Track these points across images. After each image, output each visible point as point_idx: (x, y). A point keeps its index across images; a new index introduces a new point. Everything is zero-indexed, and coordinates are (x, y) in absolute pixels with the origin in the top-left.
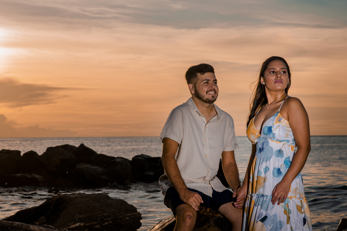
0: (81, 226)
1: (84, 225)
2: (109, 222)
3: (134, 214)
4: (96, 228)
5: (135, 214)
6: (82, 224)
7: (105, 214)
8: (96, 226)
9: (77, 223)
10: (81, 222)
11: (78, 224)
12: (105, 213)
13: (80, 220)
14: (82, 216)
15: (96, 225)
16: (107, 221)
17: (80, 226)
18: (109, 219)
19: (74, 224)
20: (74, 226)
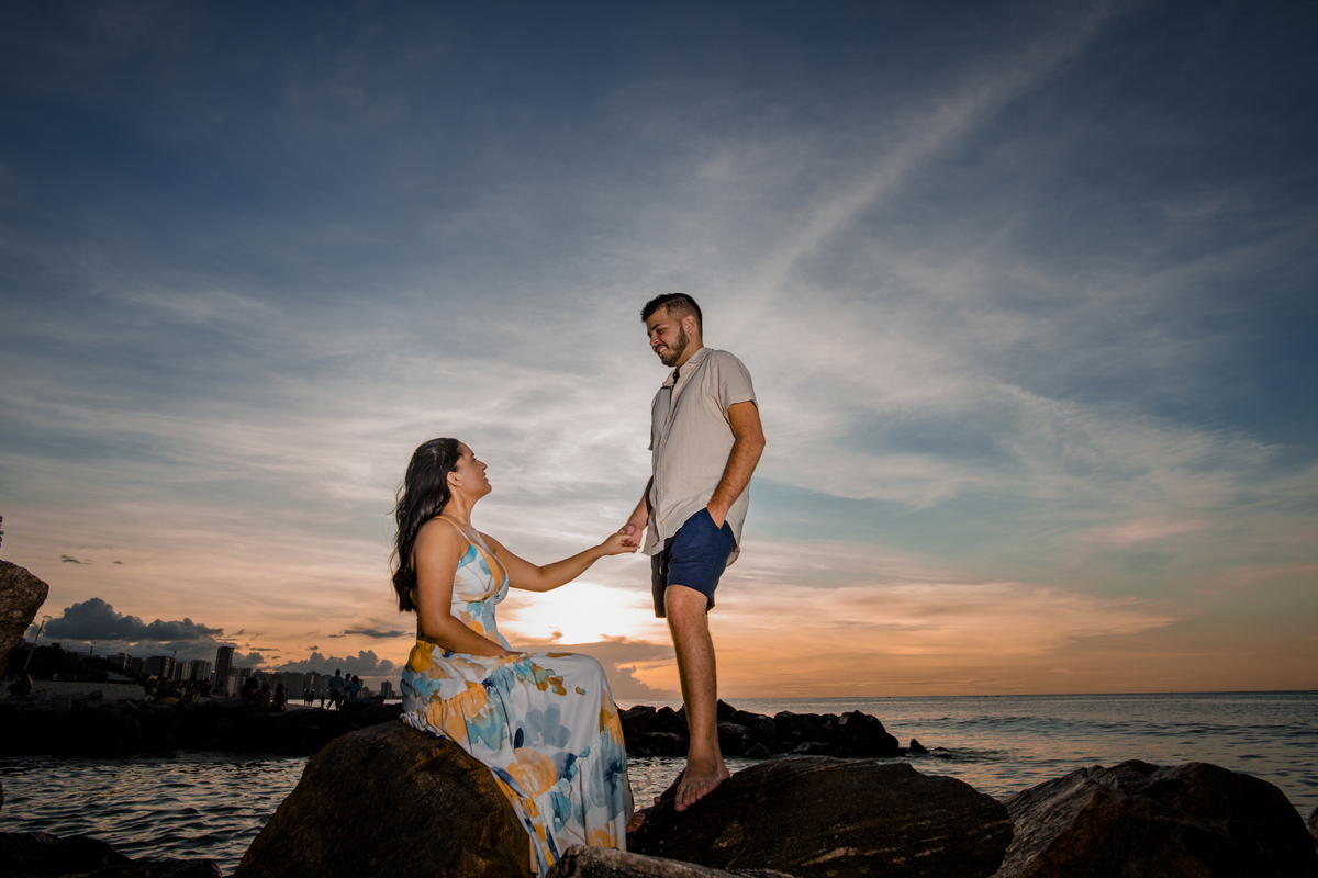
0: (849, 857)
1: (858, 856)
2: (934, 847)
3: (1001, 822)
4: (896, 864)
5: (1005, 824)
6: (852, 852)
7: (924, 823)
8: (895, 861)
9: (839, 847)
10: (847, 844)
11: (840, 852)
12: (921, 821)
13: (845, 841)
14: (852, 828)
15: (894, 855)
16: (927, 846)
17: (845, 857)
18: (936, 839)
19: (829, 852)
20: (829, 857)
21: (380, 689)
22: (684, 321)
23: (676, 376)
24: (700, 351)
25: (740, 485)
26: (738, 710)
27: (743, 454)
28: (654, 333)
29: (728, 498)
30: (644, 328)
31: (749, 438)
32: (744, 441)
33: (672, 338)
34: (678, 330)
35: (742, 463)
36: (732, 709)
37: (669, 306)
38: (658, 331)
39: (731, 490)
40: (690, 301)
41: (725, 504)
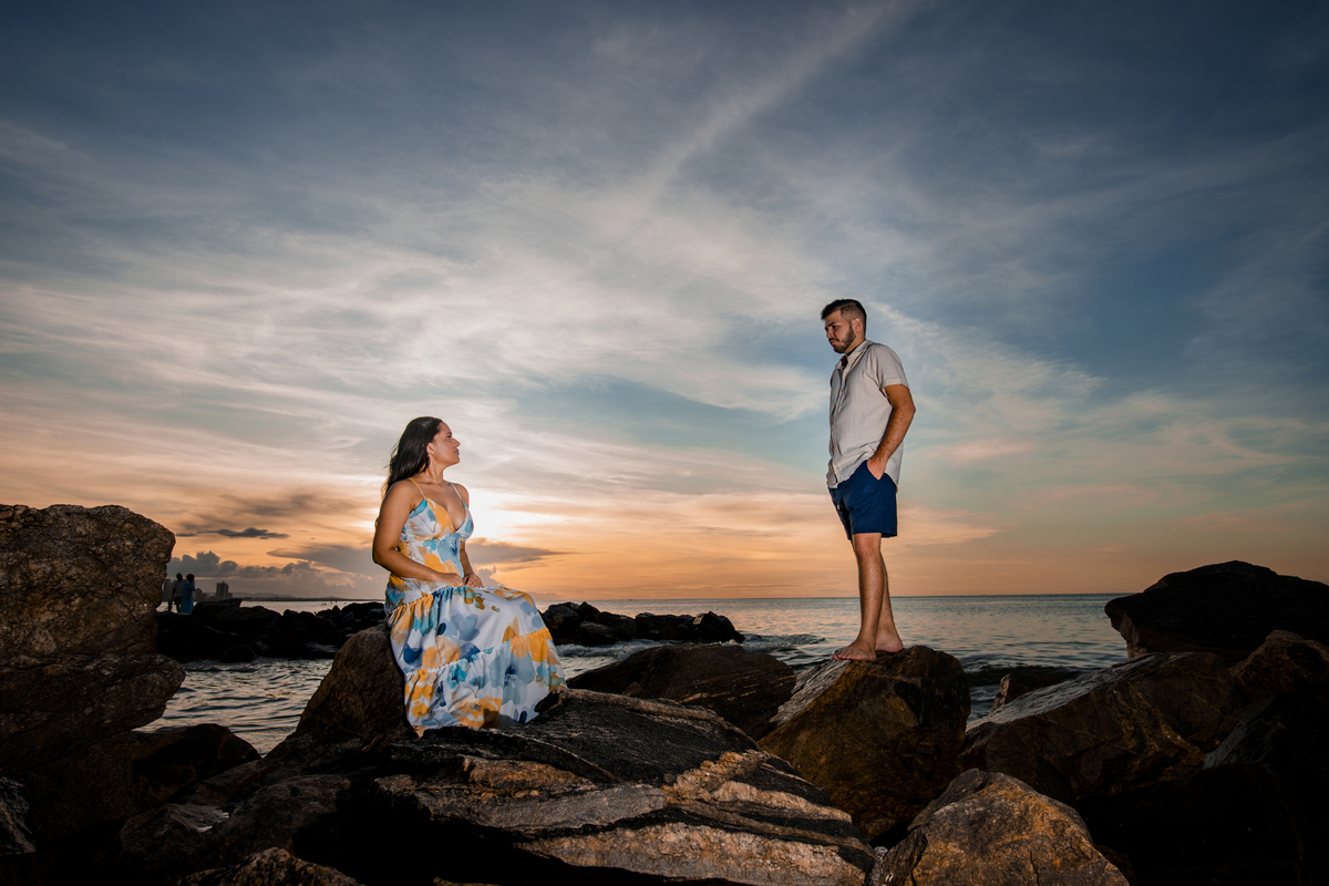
1: (709, 697)
2: (751, 691)
6: (705, 696)
8: (728, 699)
10: (703, 691)
11: (698, 696)
13: (702, 689)
14: (705, 682)
15: (729, 696)
16: (747, 690)
17: (701, 698)
19: (692, 696)
20: (691, 699)
21: (215, 591)
22: (853, 322)
23: (845, 362)
24: (864, 343)
25: (896, 442)
26: (601, 611)
27: (898, 420)
28: (831, 328)
29: (887, 452)
30: (823, 324)
31: (903, 409)
32: (899, 411)
33: (843, 335)
34: (848, 329)
35: (899, 426)
36: (595, 610)
37: (842, 309)
38: (834, 327)
39: (890, 446)
40: (858, 305)
41: (885, 457)
